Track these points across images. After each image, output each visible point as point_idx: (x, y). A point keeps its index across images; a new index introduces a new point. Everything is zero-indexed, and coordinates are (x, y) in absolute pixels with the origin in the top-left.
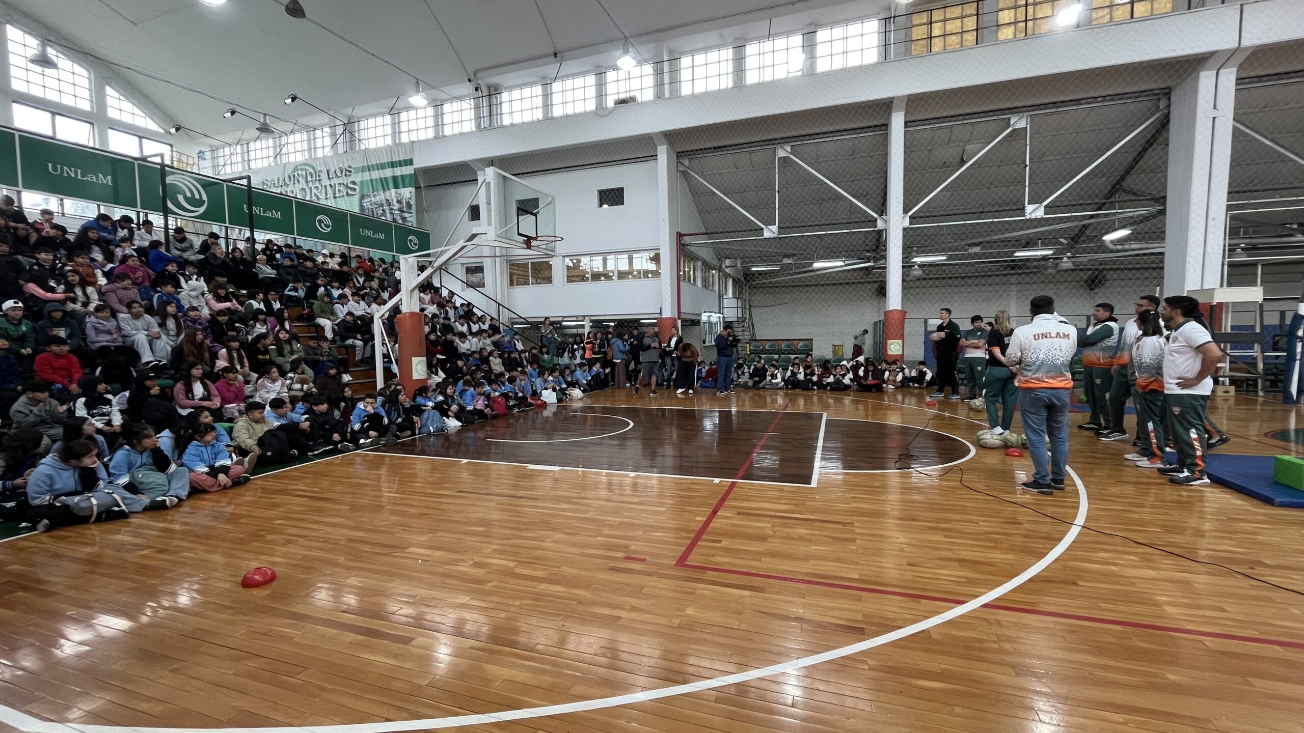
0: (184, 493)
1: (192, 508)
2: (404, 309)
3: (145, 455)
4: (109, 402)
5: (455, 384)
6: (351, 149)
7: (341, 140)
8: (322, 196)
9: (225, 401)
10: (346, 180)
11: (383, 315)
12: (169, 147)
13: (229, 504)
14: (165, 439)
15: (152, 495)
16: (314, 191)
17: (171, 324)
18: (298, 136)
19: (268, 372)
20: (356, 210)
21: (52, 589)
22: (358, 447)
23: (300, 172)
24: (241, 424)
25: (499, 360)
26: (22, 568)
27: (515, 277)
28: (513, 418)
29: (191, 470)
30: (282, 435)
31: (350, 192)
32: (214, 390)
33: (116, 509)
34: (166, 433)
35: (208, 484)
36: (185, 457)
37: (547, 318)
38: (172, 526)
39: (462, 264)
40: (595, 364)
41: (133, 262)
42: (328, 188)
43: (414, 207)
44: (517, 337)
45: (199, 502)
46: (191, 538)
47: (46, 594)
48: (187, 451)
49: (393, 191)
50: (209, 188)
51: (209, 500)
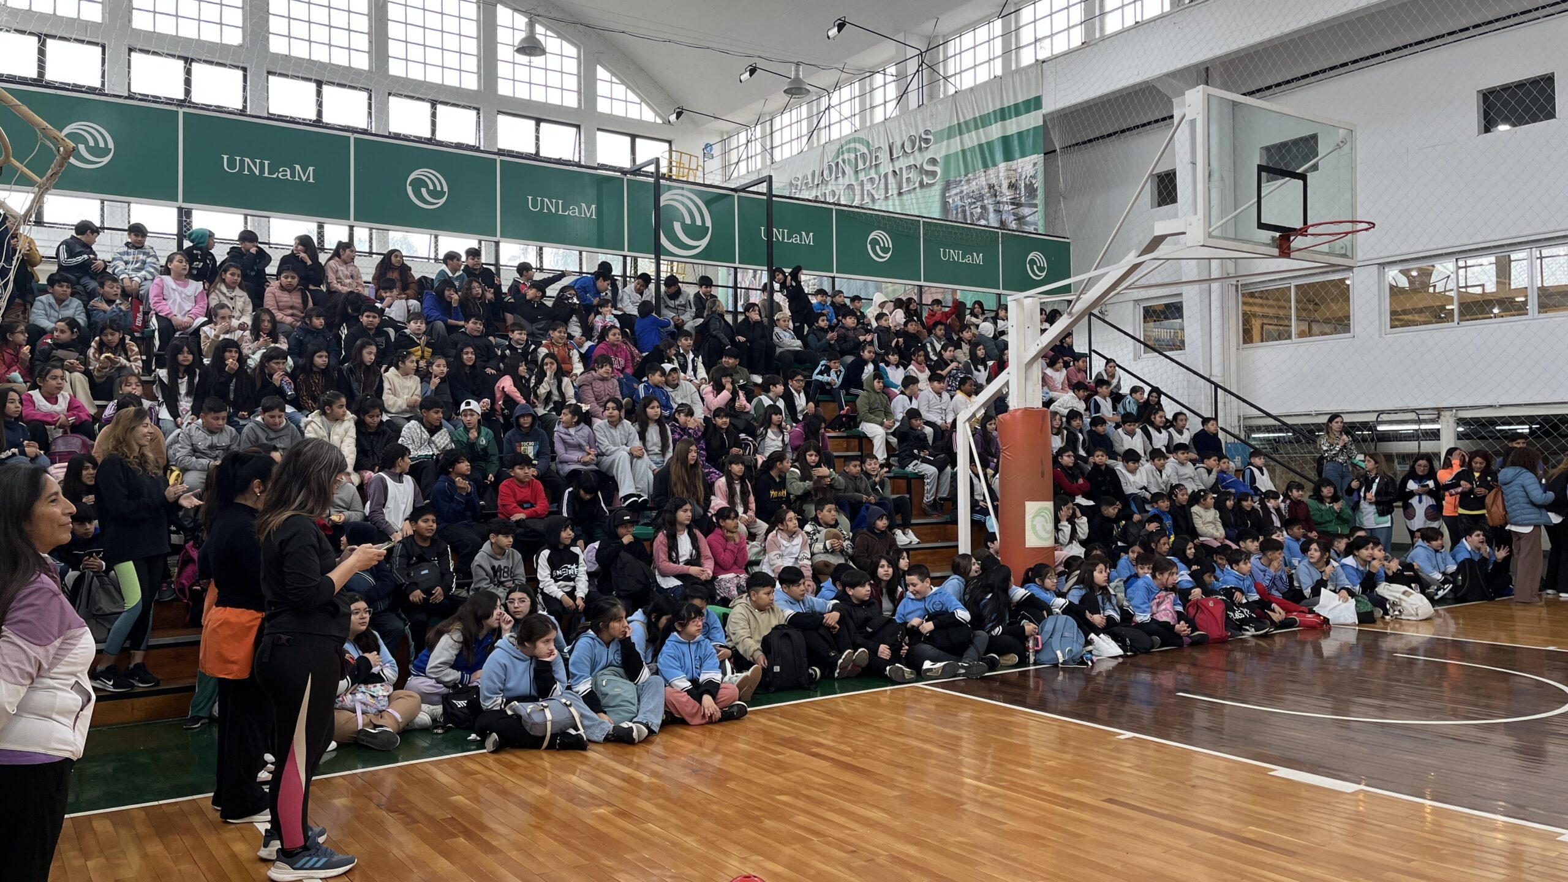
0: (656, 721)
1: (665, 748)
2: (1013, 403)
3: (613, 647)
4: (574, 559)
5: (1112, 561)
6: (931, 97)
7: (914, 85)
8: (879, 195)
9: (720, 567)
10: (919, 159)
11: (974, 415)
12: (666, 145)
13: (716, 751)
14: (635, 626)
15: (616, 717)
16: (868, 187)
17: (653, 433)
18: (846, 92)
19: (782, 520)
20: (935, 212)
21: (494, 843)
22: (920, 675)
23: (846, 156)
24: (740, 609)
25: (1212, 514)
26: (467, 801)
27: (1256, 324)
28: (1244, 649)
29: (668, 683)
30: (796, 635)
31: (926, 180)
32: (706, 551)
33: (572, 732)
34: (638, 615)
35: (688, 709)
36: (660, 659)
37: (1334, 416)
38: (638, 775)
39: (1137, 301)
40: (1468, 533)
41: (614, 337)
42: (891, 179)
43: (1040, 193)
44: (1258, 461)
45: (676, 741)
46: (661, 801)
47: (489, 849)
48: (664, 648)
49: (1002, 166)
50: (713, 206)
51: (688, 739)
